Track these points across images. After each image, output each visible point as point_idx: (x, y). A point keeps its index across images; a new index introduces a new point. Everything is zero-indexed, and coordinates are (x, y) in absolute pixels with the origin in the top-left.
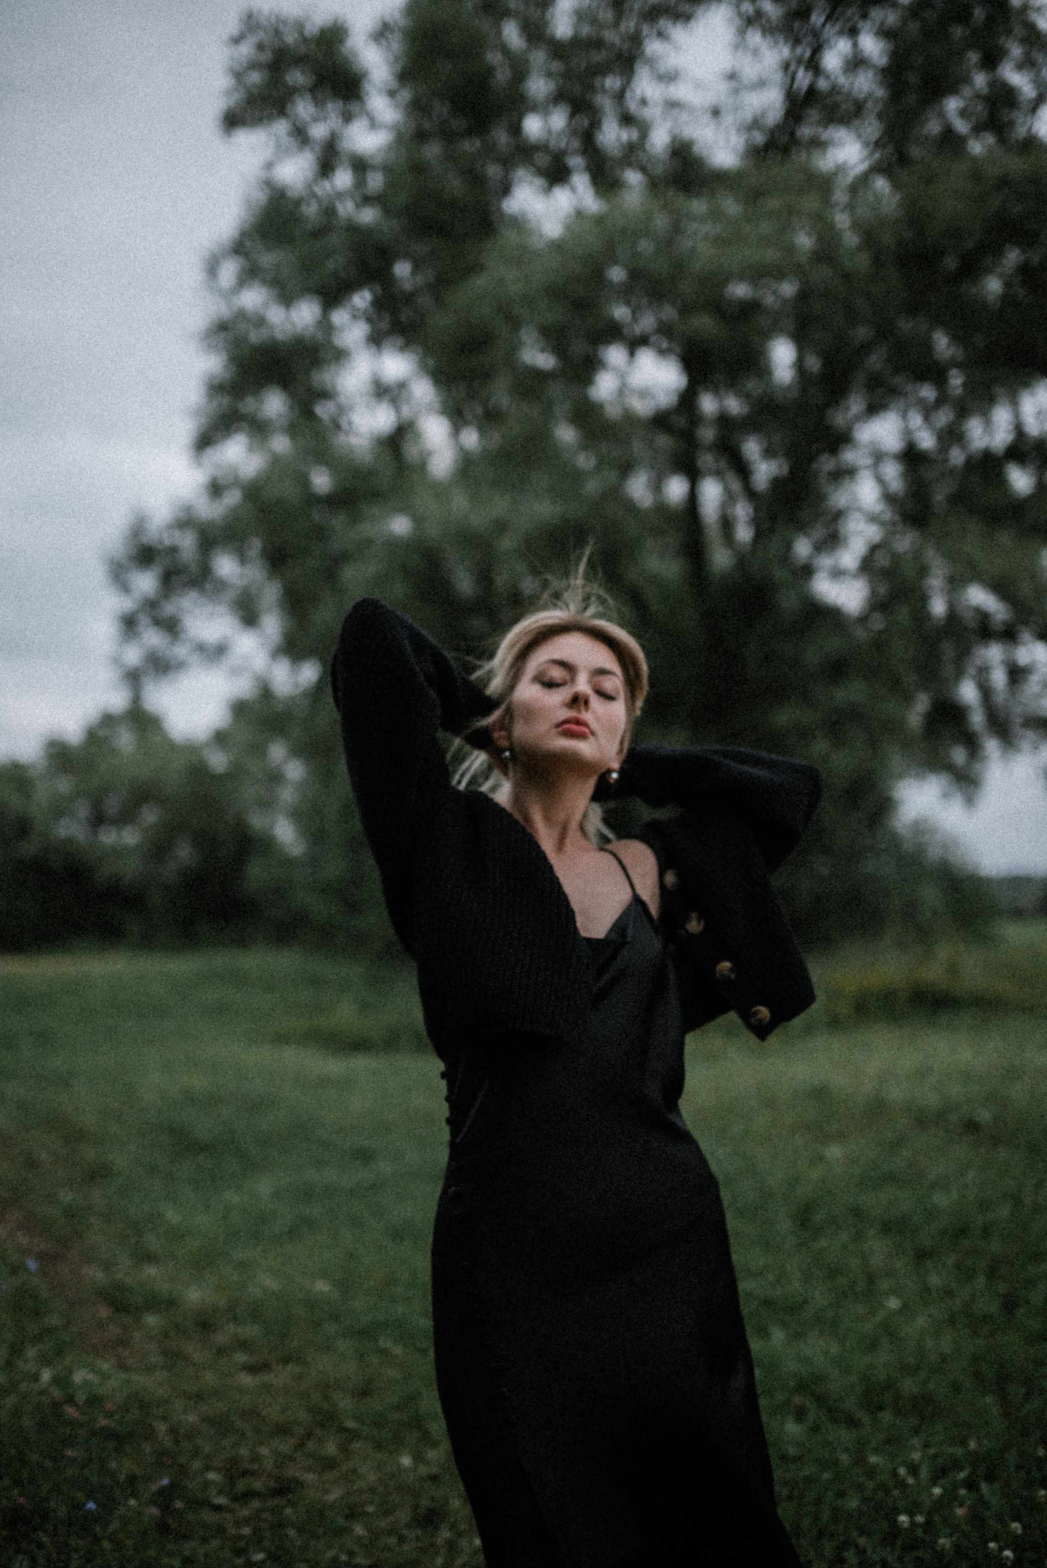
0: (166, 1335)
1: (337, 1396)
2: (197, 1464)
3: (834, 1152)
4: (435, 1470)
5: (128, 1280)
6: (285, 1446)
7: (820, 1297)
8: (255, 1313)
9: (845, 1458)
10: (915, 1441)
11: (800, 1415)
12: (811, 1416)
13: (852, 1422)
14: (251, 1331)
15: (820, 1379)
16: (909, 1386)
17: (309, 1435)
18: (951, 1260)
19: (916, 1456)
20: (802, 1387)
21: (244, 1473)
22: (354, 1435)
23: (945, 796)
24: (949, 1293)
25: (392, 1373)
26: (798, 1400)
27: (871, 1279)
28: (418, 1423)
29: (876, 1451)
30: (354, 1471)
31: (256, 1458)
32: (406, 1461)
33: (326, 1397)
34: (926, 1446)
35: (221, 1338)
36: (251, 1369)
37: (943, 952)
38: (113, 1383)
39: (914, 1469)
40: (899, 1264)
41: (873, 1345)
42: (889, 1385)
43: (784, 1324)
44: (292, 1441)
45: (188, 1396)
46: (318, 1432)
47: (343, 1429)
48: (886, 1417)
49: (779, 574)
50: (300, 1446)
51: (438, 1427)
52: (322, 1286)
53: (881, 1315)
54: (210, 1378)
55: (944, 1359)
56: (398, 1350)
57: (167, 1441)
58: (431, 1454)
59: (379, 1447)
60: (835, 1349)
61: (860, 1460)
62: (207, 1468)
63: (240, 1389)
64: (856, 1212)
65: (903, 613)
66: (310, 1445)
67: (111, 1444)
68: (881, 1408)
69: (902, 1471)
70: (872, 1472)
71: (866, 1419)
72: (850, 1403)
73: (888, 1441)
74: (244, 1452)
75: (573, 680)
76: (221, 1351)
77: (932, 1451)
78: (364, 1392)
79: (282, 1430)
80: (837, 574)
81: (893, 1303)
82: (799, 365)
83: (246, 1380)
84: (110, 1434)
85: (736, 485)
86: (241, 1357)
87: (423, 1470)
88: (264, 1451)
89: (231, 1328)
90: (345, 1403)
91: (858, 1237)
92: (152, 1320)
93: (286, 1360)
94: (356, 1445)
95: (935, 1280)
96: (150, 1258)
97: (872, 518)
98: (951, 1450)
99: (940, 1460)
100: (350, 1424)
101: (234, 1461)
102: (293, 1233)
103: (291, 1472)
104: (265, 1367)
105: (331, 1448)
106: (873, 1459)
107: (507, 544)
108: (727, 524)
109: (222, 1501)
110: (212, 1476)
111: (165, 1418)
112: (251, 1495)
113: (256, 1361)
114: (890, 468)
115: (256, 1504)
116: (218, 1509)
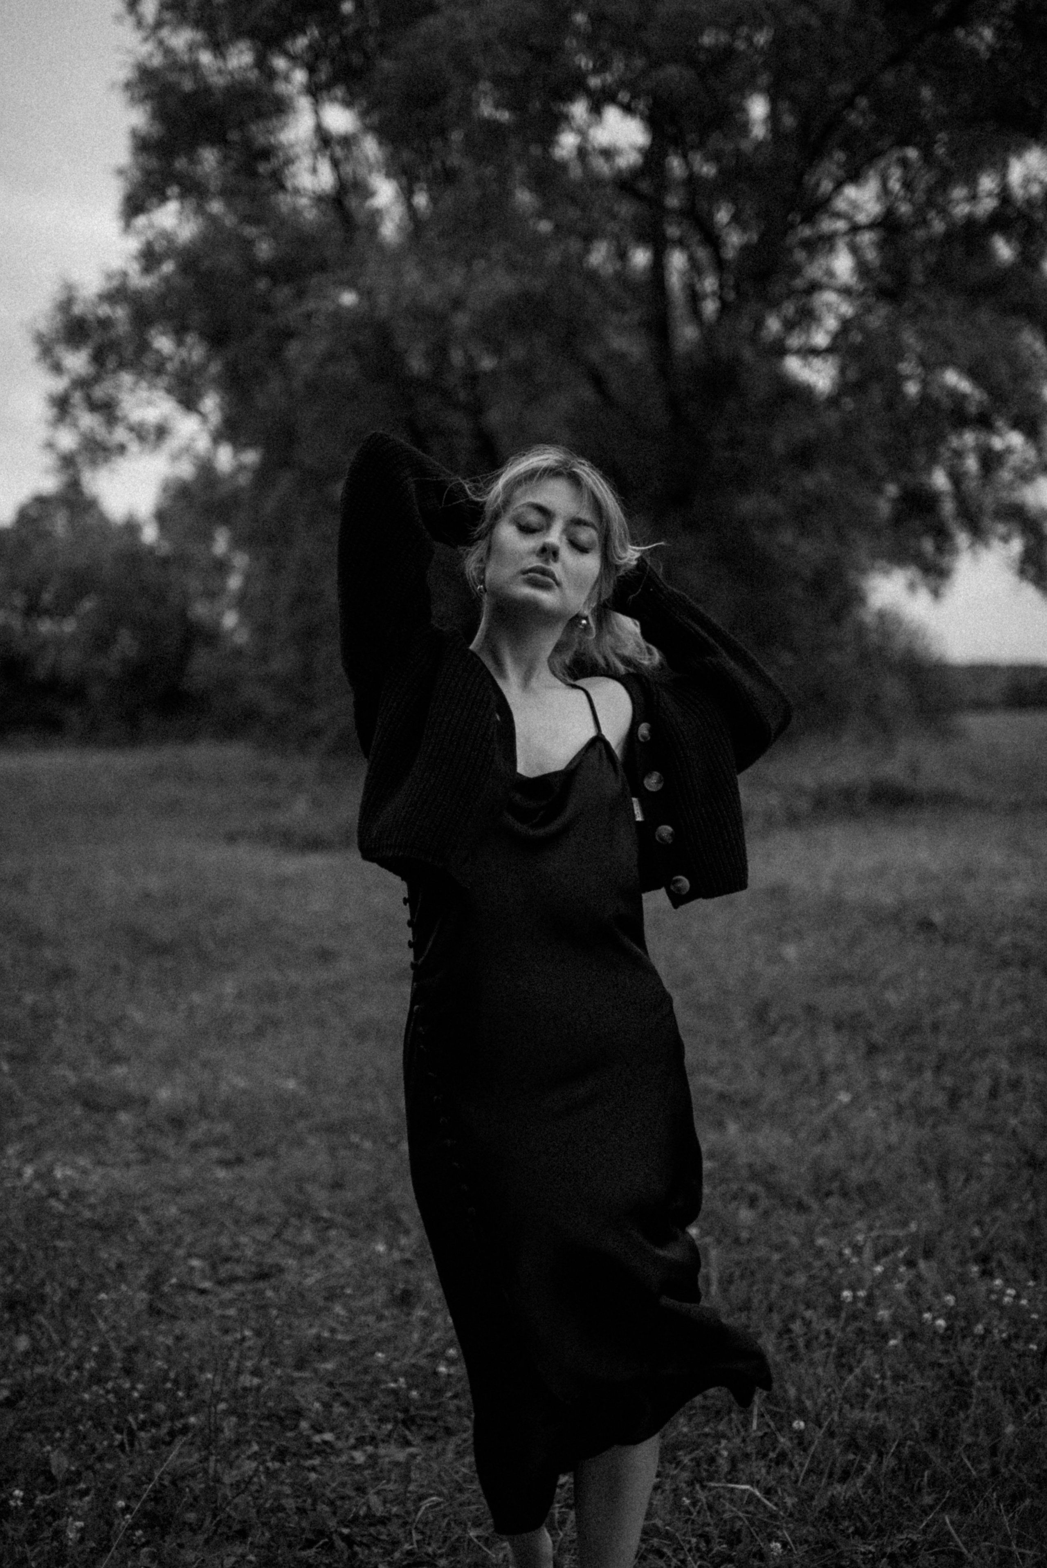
0: (139, 1131)
1: (309, 1188)
2: (181, 1252)
3: (790, 951)
4: (408, 1255)
5: (97, 1079)
6: (262, 1234)
7: (774, 1092)
8: (227, 1110)
9: (794, 1241)
10: (860, 1224)
11: (753, 1201)
12: (764, 1203)
13: (801, 1207)
14: (224, 1128)
15: (772, 1168)
16: (856, 1175)
17: (286, 1224)
18: (900, 1057)
19: (860, 1238)
20: (755, 1176)
21: (227, 1259)
22: (330, 1224)
23: (912, 587)
24: (897, 1087)
25: (365, 1166)
26: (752, 1188)
27: (823, 1075)
28: (391, 1213)
29: (825, 1233)
30: (331, 1256)
31: (236, 1246)
32: (381, 1248)
33: (301, 1190)
34: (871, 1228)
35: (193, 1135)
36: (225, 1163)
37: (905, 748)
38: (95, 1178)
39: (858, 1250)
40: (851, 1058)
41: (825, 1136)
42: (836, 1174)
43: (738, 1117)
44: (272, 1230)
45: (166, 1189)
46: (294, 1221)
47: (317, 1219)
48: (833, 1202)
49: (748, 354)
50: (277, 1235)
51: (411, 1216)
52: (291, 1084)
53: (832, 1108)
54: (186, 1172)
55: (890, 1148)
56: (367, 1145)
57: (149, 1232)
58: (403, 1241)
59: (353, 1235)
60: (787, 1141)
61: (808, 1241)
62: (190, 1255)
63: (216, 1182)
64: (810, 1009)
65: (876, 395)
66: (288, 1234)
67: (97, 1234)
68: (828, 1194)
69: (847, 1251)
70: (819, 1252)
71: (815, 1206)
72: (801, 1192)
73: (835, 1225)
74: (224, 1240)
75: (548, 527)
76: (196, 1147)
77: (874, 1234)
78: (337, 1185)
79: (260, 1220)
80: (809, 352)
81: (844, 1097)
82: (773, 117)
83: (221, 1173)
84: (97, 1226)
85: (702, 254)
86: (215, 1153)
87: (396, 1255)
88: (243, 1239)
89: (204, 1125)
90: (319, 1196)
91: (813, 1033)
92: (124, 1117)
93: (259, 1154)
94: (333, 1233)
95: (884, 1074)
96: (117, 1059)
97: (846, 292)
98: (892, 1232)
99: (882, 1241)
100: (326, 1214)
101: (217, 1248)
102: (259, 1032)
103: (270, 1259)
104: (239, 1160)
105: (308, 1237)
106: (820, 1241)
107: (462, 320)
108: (694, 297)
109: (207, 1285)
110: (195, 1263)
111: (146, 1210)
112: (234, 1279)
113: (230, 1155)
114: (866, 238)
115: (239, 1287)
116: (203, 1292)
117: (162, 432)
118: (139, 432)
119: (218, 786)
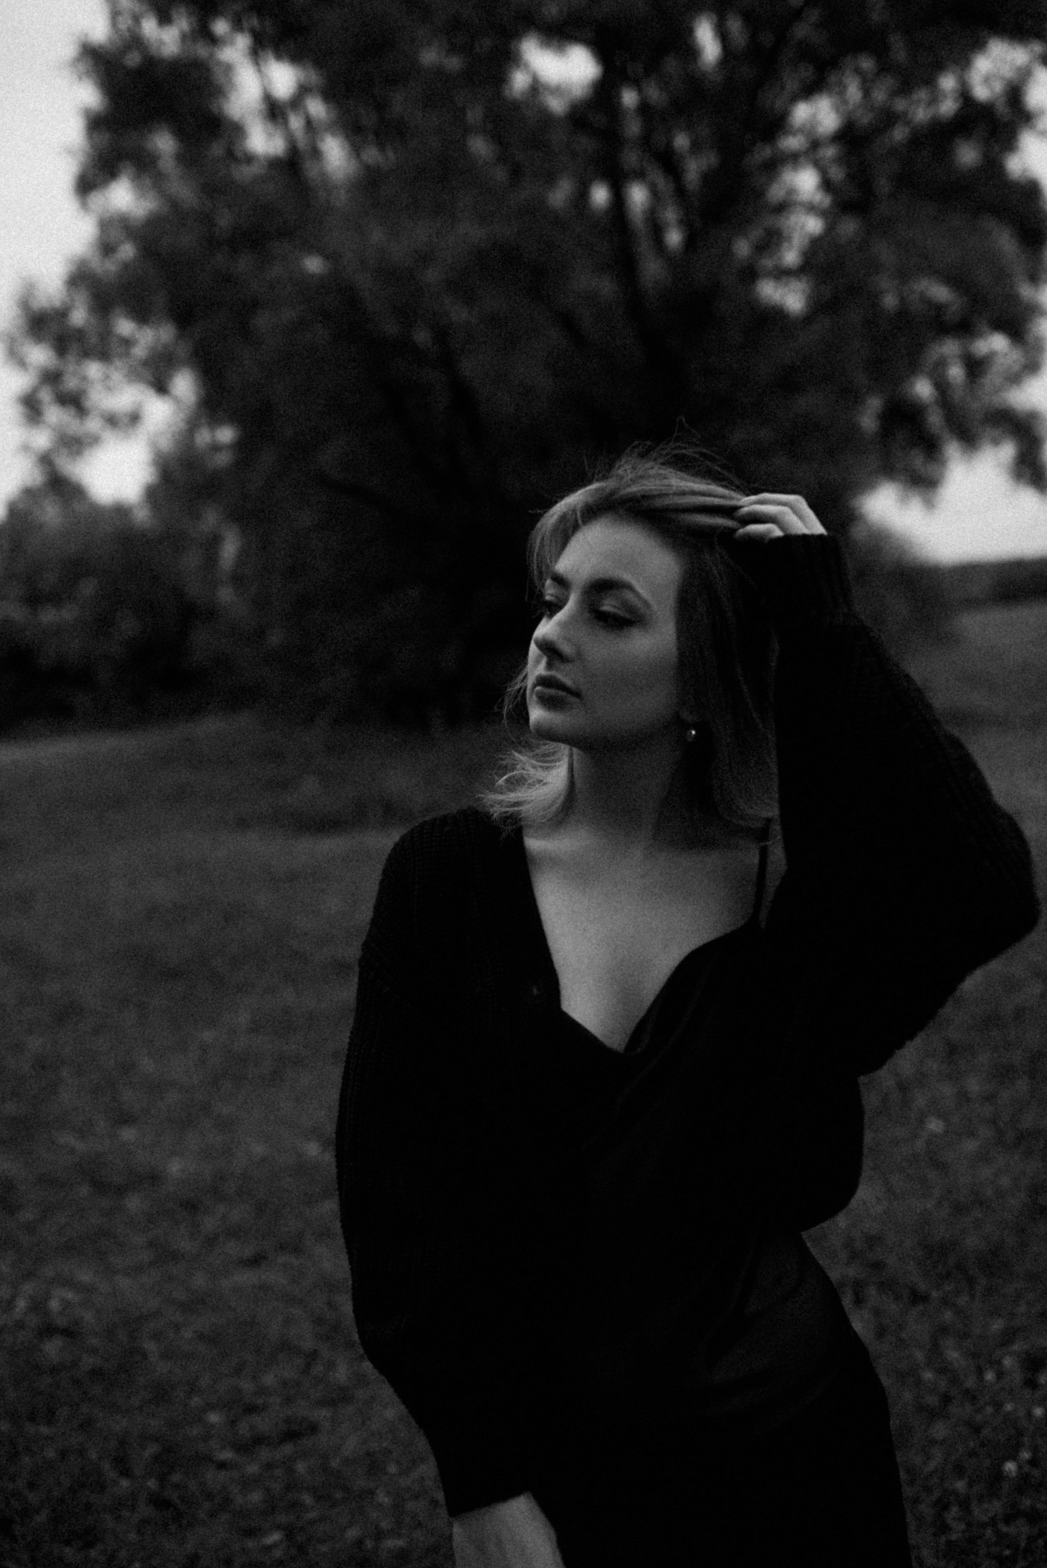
0: (150, 1220)
2: (197, 1402)
8: (245, 1188)
14: (242, 1212)
21: (249, 1410)
35: (209, 1223)
53: (924, 1138)
62: (207, 1407)
65: (855, 313)
76: (211, 1241)
79: (285, 1348)
80: (782, 274)
85: (662, 182)
86: (232, 1248)
89: (220, 1211)
92: (133, 1201)
96: (124, 1119)
97: (813, 209)
101: (238, 1393)
103: (300, 1410)
107: (432, 275)
108: (657, 230)
109: (227, 1455)
110: (214, 1418)
111: (157, 1336)
112: (258, 1440)
113: (248, 1252)
114: (829, 152)
115: (265, 1454)
116: (222, 1465)
117: (134, 418)
118: (112, 421)
119: (227, 768)
